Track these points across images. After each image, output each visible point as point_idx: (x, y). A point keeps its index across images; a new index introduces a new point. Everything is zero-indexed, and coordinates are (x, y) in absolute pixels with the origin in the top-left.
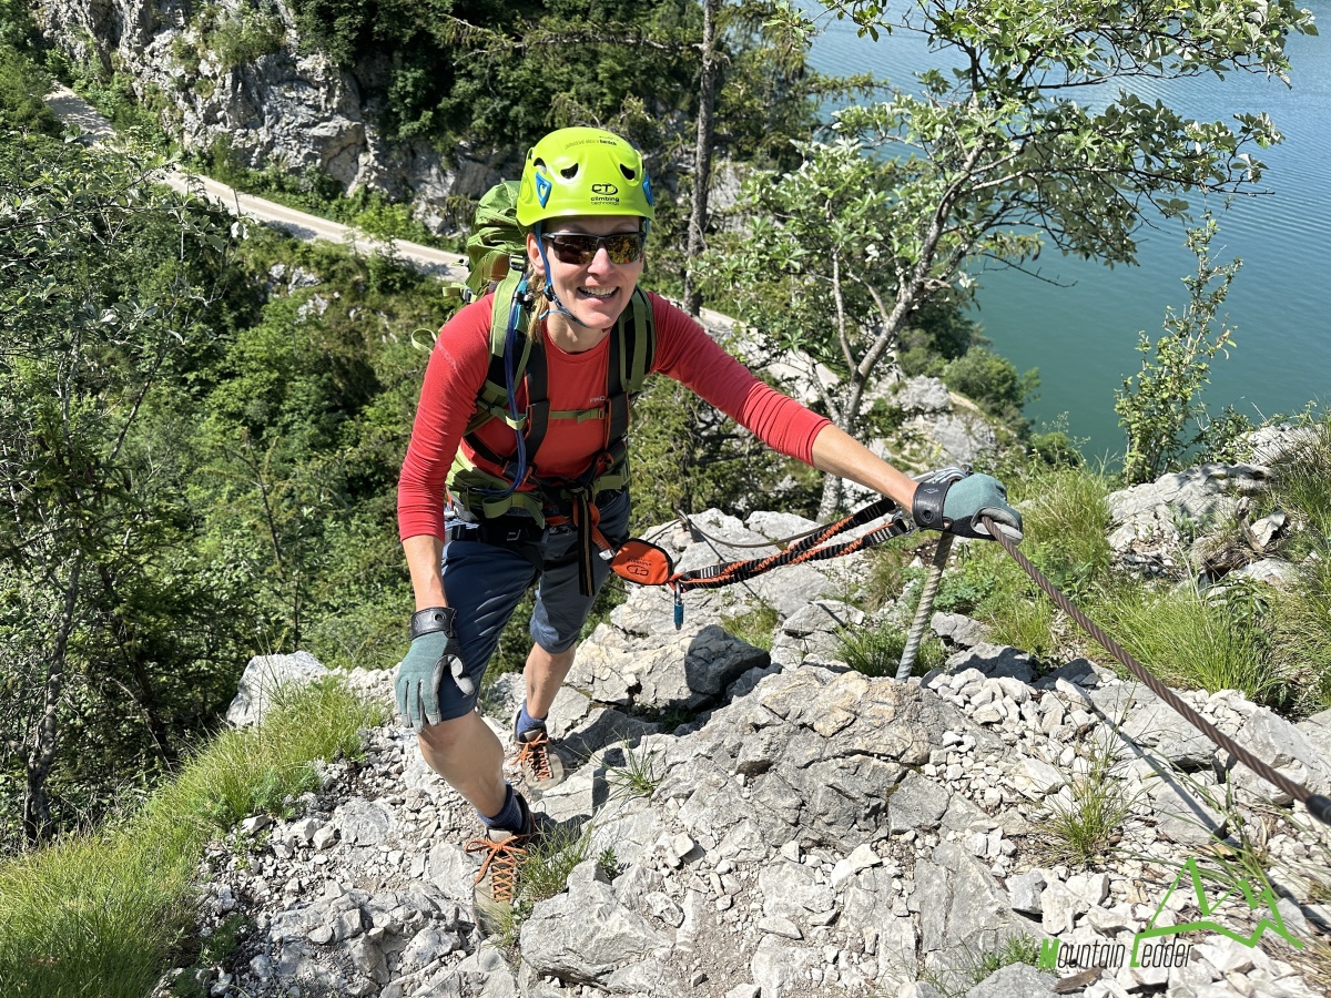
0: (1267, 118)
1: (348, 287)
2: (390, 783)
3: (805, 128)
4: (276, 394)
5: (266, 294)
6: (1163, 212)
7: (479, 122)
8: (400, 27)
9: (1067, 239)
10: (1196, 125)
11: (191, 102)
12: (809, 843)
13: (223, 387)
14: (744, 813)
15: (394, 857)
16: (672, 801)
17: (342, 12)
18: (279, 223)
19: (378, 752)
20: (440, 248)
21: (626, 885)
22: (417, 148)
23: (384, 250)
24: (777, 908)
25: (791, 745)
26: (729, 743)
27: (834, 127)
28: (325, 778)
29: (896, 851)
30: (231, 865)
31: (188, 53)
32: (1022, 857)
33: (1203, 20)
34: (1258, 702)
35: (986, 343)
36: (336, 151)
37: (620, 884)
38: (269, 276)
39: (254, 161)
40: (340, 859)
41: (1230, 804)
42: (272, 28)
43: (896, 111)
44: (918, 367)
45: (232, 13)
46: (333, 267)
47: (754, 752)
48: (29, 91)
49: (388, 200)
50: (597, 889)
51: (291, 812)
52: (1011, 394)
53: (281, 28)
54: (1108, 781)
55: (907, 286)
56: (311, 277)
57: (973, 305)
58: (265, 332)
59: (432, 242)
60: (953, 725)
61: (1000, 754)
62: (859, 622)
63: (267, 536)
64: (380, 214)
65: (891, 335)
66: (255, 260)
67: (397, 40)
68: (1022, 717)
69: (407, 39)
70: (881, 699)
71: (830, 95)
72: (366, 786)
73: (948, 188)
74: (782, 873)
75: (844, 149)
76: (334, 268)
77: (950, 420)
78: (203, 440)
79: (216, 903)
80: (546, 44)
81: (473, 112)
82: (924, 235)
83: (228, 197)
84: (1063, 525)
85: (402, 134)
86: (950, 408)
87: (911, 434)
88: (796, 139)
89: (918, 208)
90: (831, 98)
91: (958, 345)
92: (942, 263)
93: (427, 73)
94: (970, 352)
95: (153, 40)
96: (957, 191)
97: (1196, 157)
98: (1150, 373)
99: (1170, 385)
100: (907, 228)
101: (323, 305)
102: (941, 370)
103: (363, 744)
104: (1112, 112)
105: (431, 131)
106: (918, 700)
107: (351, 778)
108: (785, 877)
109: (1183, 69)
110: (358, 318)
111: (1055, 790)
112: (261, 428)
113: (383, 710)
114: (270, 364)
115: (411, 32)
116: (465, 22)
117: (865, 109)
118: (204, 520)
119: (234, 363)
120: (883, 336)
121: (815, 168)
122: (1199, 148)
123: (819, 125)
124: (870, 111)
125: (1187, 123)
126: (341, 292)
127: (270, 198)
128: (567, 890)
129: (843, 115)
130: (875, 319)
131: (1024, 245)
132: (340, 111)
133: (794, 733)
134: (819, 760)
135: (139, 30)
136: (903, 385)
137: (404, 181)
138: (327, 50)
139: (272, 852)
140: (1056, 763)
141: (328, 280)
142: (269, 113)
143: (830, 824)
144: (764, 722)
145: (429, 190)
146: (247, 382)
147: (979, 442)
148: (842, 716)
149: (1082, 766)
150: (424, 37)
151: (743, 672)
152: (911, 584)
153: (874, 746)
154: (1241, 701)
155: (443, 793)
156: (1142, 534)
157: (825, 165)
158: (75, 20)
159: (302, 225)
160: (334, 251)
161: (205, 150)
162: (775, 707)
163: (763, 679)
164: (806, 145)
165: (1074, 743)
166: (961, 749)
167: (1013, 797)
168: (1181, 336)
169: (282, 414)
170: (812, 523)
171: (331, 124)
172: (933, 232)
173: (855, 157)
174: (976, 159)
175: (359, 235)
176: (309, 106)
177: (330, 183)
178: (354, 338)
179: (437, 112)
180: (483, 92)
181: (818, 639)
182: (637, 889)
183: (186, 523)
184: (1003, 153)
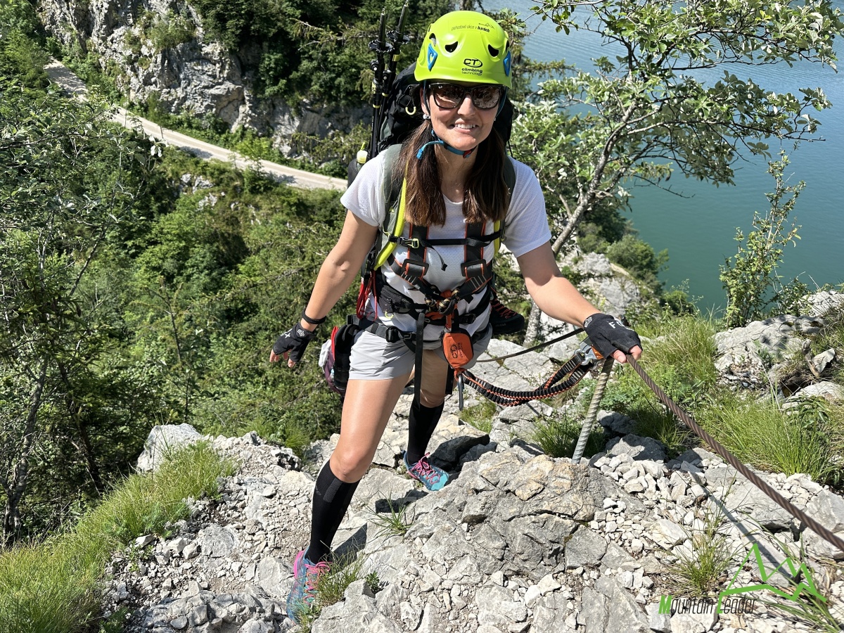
0: (821, 91)
1: (230, 189)
2: (236, 514)
3: (521, 94)
4: (183, 255)
5: (178, 193)
6: (752, 151)
7: (315, 87)
8: (267, 27)
9: (688, 167)
10: (774, 95)
11: (135, 71)
12: (511, 573)
13: (149, 251)
14: (467, 551)
15: (235, 566)
16: (418, 540)
17: (232, 17)
18: (188, 148)
19: (230, 493)
20: (289, 166)
21: (384, 599)
22: (276, 102)
23: (253, 166)
24: (487, 618)
25: (500, 505)
26: (457, 501)
27: (539, 93)
28: (193, 509)
29: (570, 581)
30: (128, 568)
31: (134, 41)
32: (658, 589)
33: (781, 27)
34: (820, 482)
35: (634, 233)
36: (225, 103)
37: (380, 597)
38: (181, 181)
39: (173, 109)
40: (200, 566)
41: (803, 555)
42: (188, 26)
43: (579, 83)
44: (591, 247)
45: (163, 17)
46: (220, 176)
47: (475, 509)
48: (35, 63)
49: (257, 135)
50: (364, 600)
51: (169, 533)
52: (650, 265)
53: (193, 26)
54: (717, 536)
55: (584, 195)
56: (207, 182)
57: (628, 208)
58: (177, 216)
59: (284, 162)
60: (610, 494)
61: (643, 514)
62: (549, 414)
63: (174, 346)
64: (252, 143)
65: (574, 226)
66: (172, 171)
67: (265, 35)
68: (658, 488)
69: (271, 34)
70: (562, 475)
71: (538, 74)
72: (220, 516)
73: (612, 132)
74: (491, 594)
75: (545, 107)
76: (222, 176)
77: (611, 281)
78: (135, 283)
79: (115, 594)
80: (357, 38)
81: (312, 81)
82: (596, 163)
83: (157, 131)
84: (685, 353)
85: (267, 94)
86: (611, 274)
87: (585, 290)
88: (515, 100)
89: (592, 146)
90: (538, 76)
91: (617, 234)
92: (607, 181)
93: (284, 56)
94: (624, 238)
95: (113, 32)
96: (618, 135)
97: (774, 116)
98: (744, 255)
99: (756, 263)
100: (585, 158)
101: (214, 200)
102: (605, 249)
103: (220, 488)
104: (719, 86)
105: (285, 92)
106: (587, 476)
107: (211, 510)
108: (493, 596)
109: (766, 59)
110: (236, 209)
111: (681, 543)
112: (173, 277)
113: (235, 465)
114: (180, 237)
115: (274, 31)
116: (307, 24)
117: (559, 81)
118: (134, 334)
119: (157, 235)
120: (568, 227)
121: (526, 119)
122: (776, 110)
123: (530, 92)
124: (562, 83)
125: (768, 94)
126: (226, 192)
127: (183, 132)
128: (344, 599)
129: (545, 85)
130: (563, 216)
131: (660, 171)
132: (229, 78)
133: (502, 496)
134: (519, 516)
135: (104, 26)
136: (581, 258)
137: (268, 123)
138: (221, 40)
139: (155, 560)
140: (682, 523)
141: (218, 185)
142: (184, 79)
143: (525, 560)
144: (481, 488)
145: (283, 129)
146: (164, 247)
147: (629, 296)
148: (535, 486)
149: (700, 525)
150: (282, 34)
151: (471, 447)
152: (583, 391)
153: (556, 508)
154: (808, 482)
155: (270, 522)
156: (737, 361)
157: (533, 117)
158: (65, 19)
159: (203, 150)
160: (222, 166)
161: (143, 102)
162: (489, 478)
163: (483, 455)
164: (521, 104)
165: (694, 508)
166: (616, 510)
167: (652, 546)
168: (764, 231)
169: (186, 268)
170: (520, 347)
171: (223, 87)
172: (602, 160)
173: (552, 112)
174: (630, 115)
175: (238, 156)
176: (210, 76)
177: (221, 123)
178: (233, 221)
179: (289, 80)
180: (318, 69)
181: (522, 425)
182: (392, 602)
183: (123, 336)
184: (648, 111)
